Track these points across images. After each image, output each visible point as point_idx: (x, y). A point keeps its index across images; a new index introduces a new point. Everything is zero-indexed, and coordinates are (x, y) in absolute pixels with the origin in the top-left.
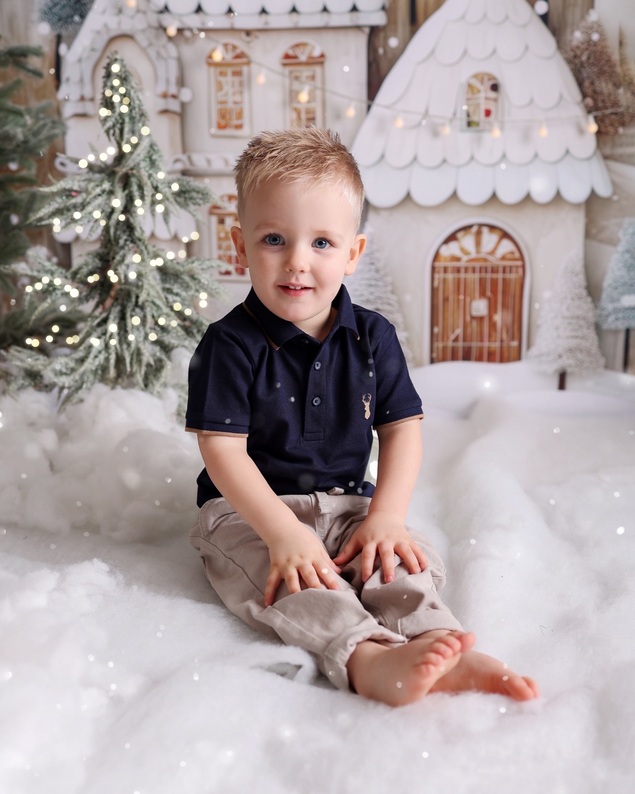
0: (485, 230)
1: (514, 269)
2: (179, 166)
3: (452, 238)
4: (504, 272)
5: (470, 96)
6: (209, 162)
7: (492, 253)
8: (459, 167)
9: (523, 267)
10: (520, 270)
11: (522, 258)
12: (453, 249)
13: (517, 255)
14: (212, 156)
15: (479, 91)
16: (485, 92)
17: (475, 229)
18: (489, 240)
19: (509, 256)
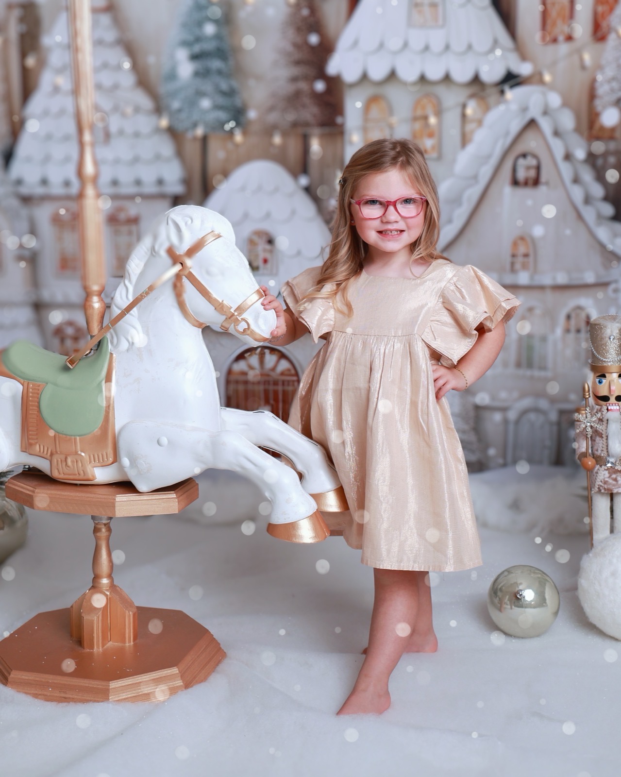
0: (267, 351)
1: (291, 383)
3: (241, 357)
4: (283, 384)
5: (251, 247)
6: (53, 295)
7: (273, 369)
11: (297, 374)
12: (241, 366)
13: (293, 372)
14: (55, 291)
15: (258, 244)
16: (262, 246)
17: (259, 349)
18: (270, 360)
19: (287, 373)
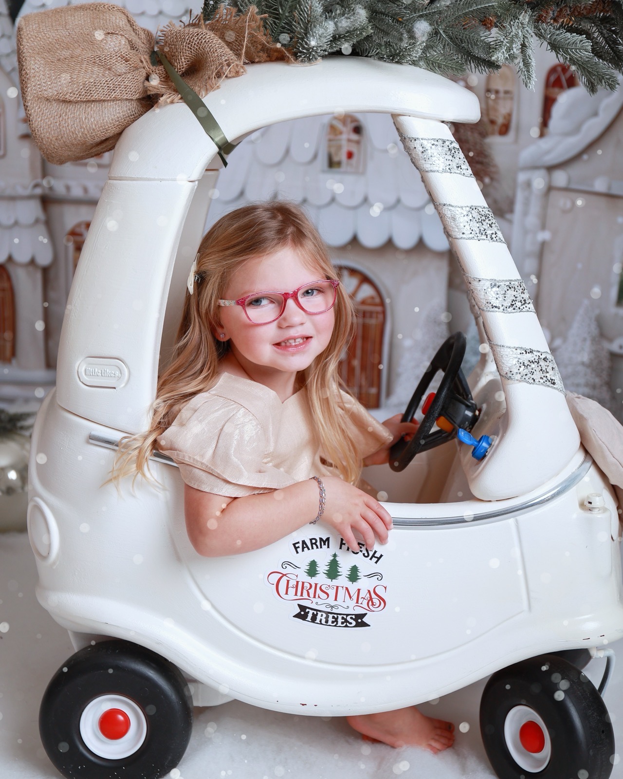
0: (345, 273)
1: (374, 315)
2: (38, 191)
4: (365, 316)
5: (332, 137)
6: (68, 188)
8: (319, 208)
9: (384, 313)
10: (381, 317)
11: (382, 304)
13: (377, 300)
14: (72, 183)
15: (341, 133)
16: (347, 134)
18: (349, 283)
19: (369, 301)
